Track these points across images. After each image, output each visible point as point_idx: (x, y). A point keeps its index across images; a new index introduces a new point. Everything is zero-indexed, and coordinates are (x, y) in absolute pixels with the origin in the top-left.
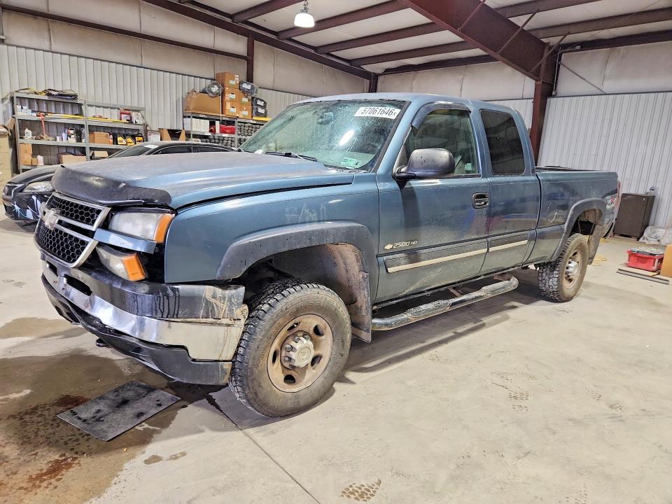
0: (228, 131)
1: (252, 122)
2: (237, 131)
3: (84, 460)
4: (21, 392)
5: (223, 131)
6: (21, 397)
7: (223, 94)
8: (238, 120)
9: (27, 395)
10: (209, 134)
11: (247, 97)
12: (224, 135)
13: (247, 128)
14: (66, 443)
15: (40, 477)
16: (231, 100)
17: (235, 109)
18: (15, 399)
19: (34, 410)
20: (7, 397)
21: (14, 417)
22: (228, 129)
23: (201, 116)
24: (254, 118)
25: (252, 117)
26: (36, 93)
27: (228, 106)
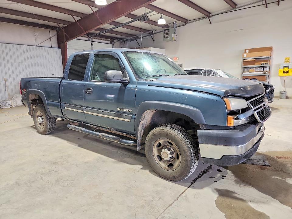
3: (273, 156)
4: (276, 178)
6: (277, 177)
9: (275, 176)
14: (273, 160)
15: (285, 158)
18: (280, 177)
19: (276, 171)
20: (282, 179)
21: (284, 172)
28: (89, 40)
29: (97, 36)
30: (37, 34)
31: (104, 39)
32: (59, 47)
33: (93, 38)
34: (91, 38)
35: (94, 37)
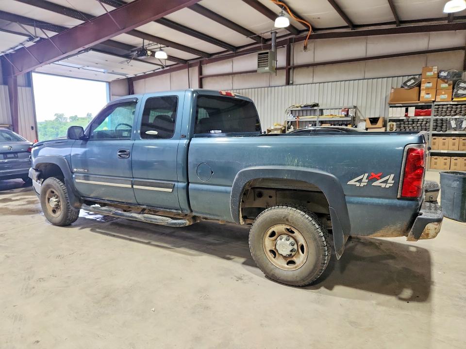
0: (422, 114)
1: (452, 103)
2: (433, 113)
5: (417, 114)
7: (419, 85)
8: (435, 103)
10: (405, 118)
11: (446, 83)
12: (418, 118)
13: (444, 110)
16: (427, 88)
17: (430, 95)
22: (422, 112)
23: (397, 105)
24: (454, 100)
25: (452, 99)
26: (297, 107)
27: (423, 94)
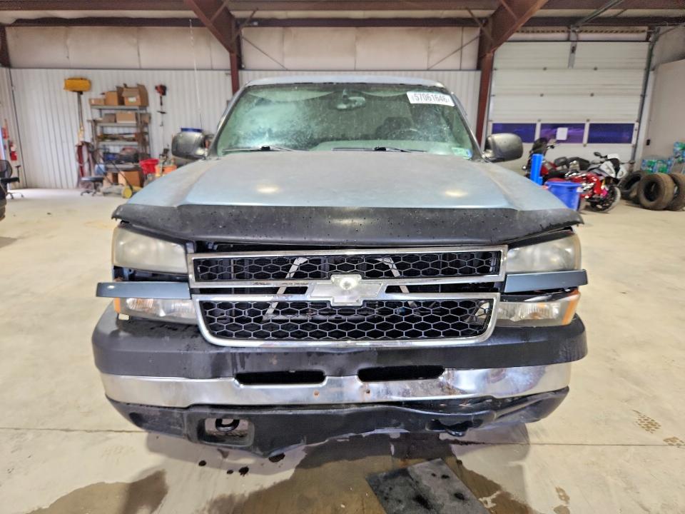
28: (568, 40)
29: (592, 22)
30: (433, 42)
31: (625, 28)
32: (478, 67)
33: (581, 31)
34: (574, 31)
35: (585, 28)
